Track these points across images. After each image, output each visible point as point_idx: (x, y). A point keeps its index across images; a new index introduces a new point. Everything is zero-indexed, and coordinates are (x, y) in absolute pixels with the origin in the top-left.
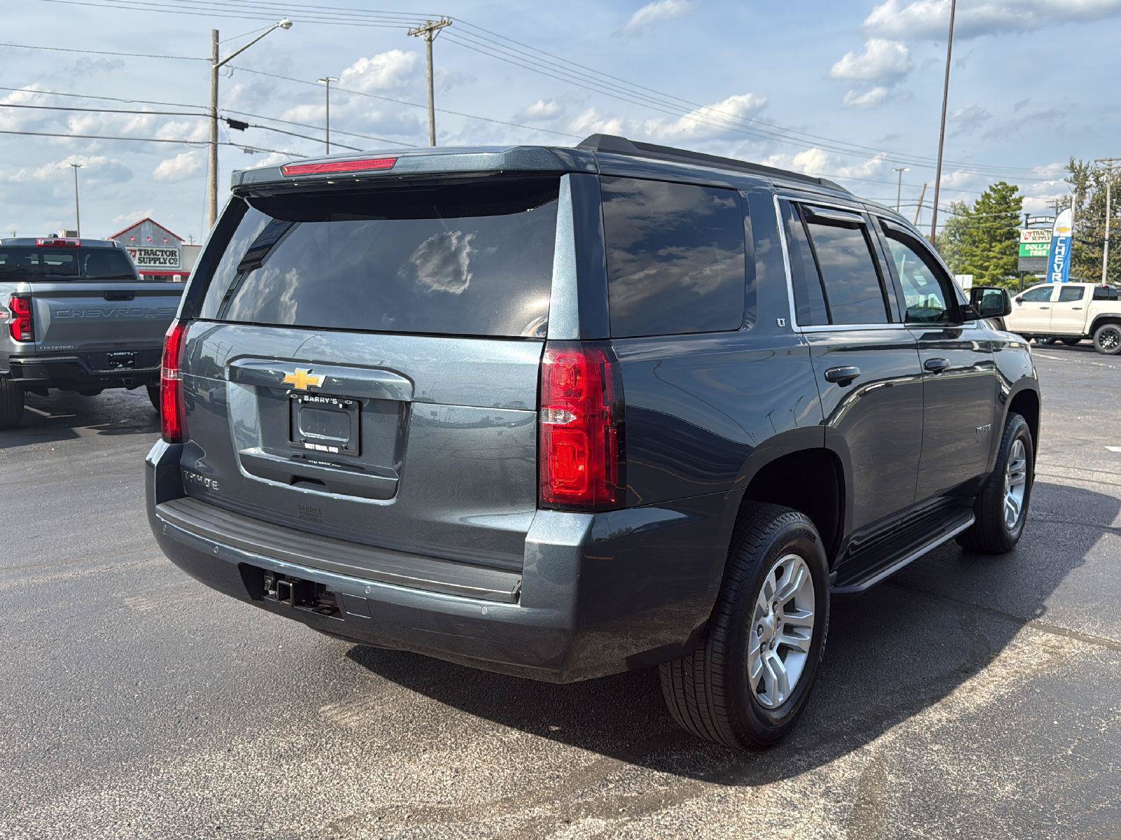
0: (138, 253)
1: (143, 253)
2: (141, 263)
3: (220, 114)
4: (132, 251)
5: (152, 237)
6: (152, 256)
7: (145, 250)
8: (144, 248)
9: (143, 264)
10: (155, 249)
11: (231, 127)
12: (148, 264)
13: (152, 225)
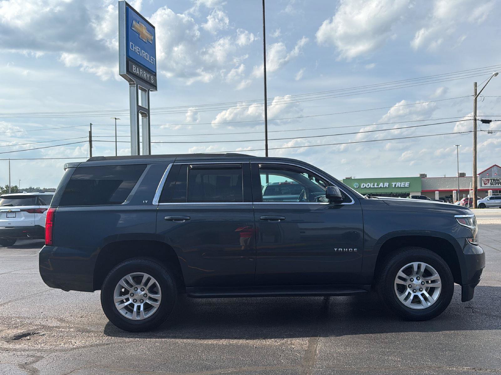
0: (490, 181)
1: (492, 181)
2: (492, 185)
3: (477, 118)
4: (487, 180)
5: (497, 173)
6: (497, 182)
7: (493, 179)
8: (493, 178)
9: (492, 186)
10: (498, 178)
11: (483, 123)
12: (495, 185)
13: (497, 167)
